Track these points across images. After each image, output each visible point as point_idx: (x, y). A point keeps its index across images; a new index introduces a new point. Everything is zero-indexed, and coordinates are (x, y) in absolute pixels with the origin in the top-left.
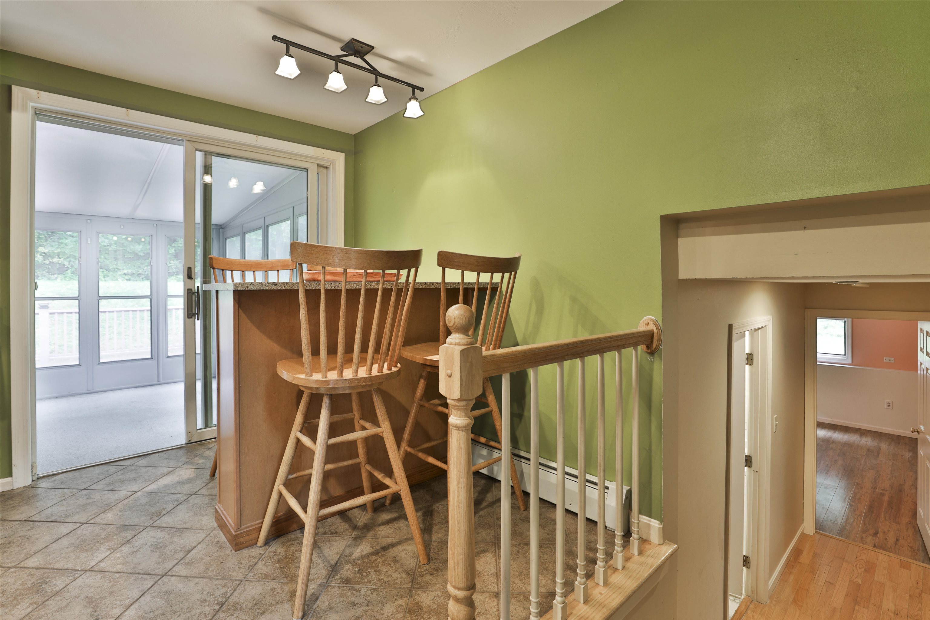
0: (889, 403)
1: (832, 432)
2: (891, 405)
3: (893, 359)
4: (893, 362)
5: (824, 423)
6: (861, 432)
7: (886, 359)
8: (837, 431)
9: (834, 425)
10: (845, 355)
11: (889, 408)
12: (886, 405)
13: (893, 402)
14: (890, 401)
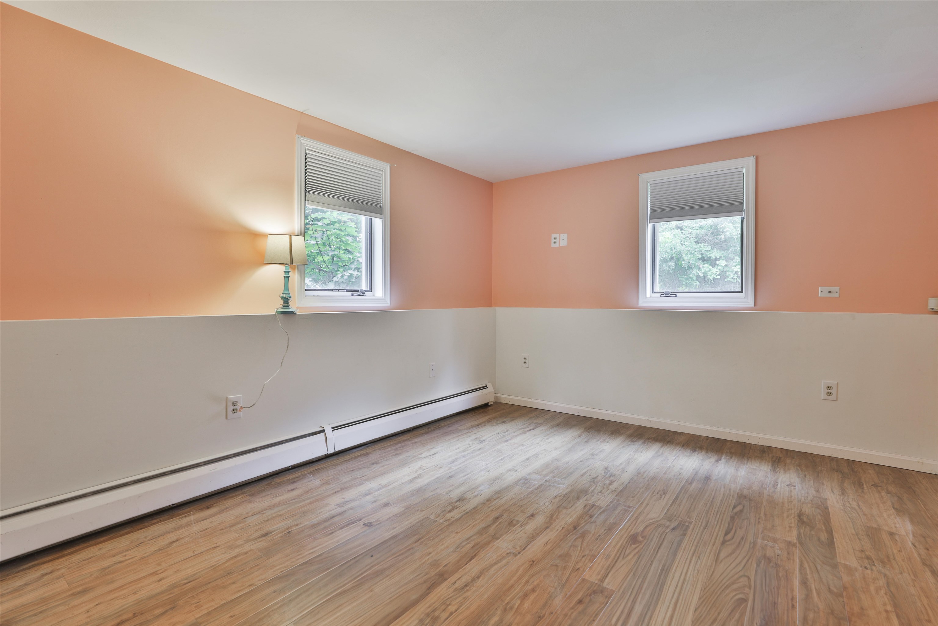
0: (829, 388)
1: (714, 458)
2: (833, 391)
3: (837, 289)
4: (837, 295)
5: (698, 437)
6: (773, 457)
7: (822, 291)
8: (724, 456)
9: (719, 439)
10: (742, 292)
11: (829, 397)
12: (823, 391)
13: (837, 383)
14: (832, 383)
